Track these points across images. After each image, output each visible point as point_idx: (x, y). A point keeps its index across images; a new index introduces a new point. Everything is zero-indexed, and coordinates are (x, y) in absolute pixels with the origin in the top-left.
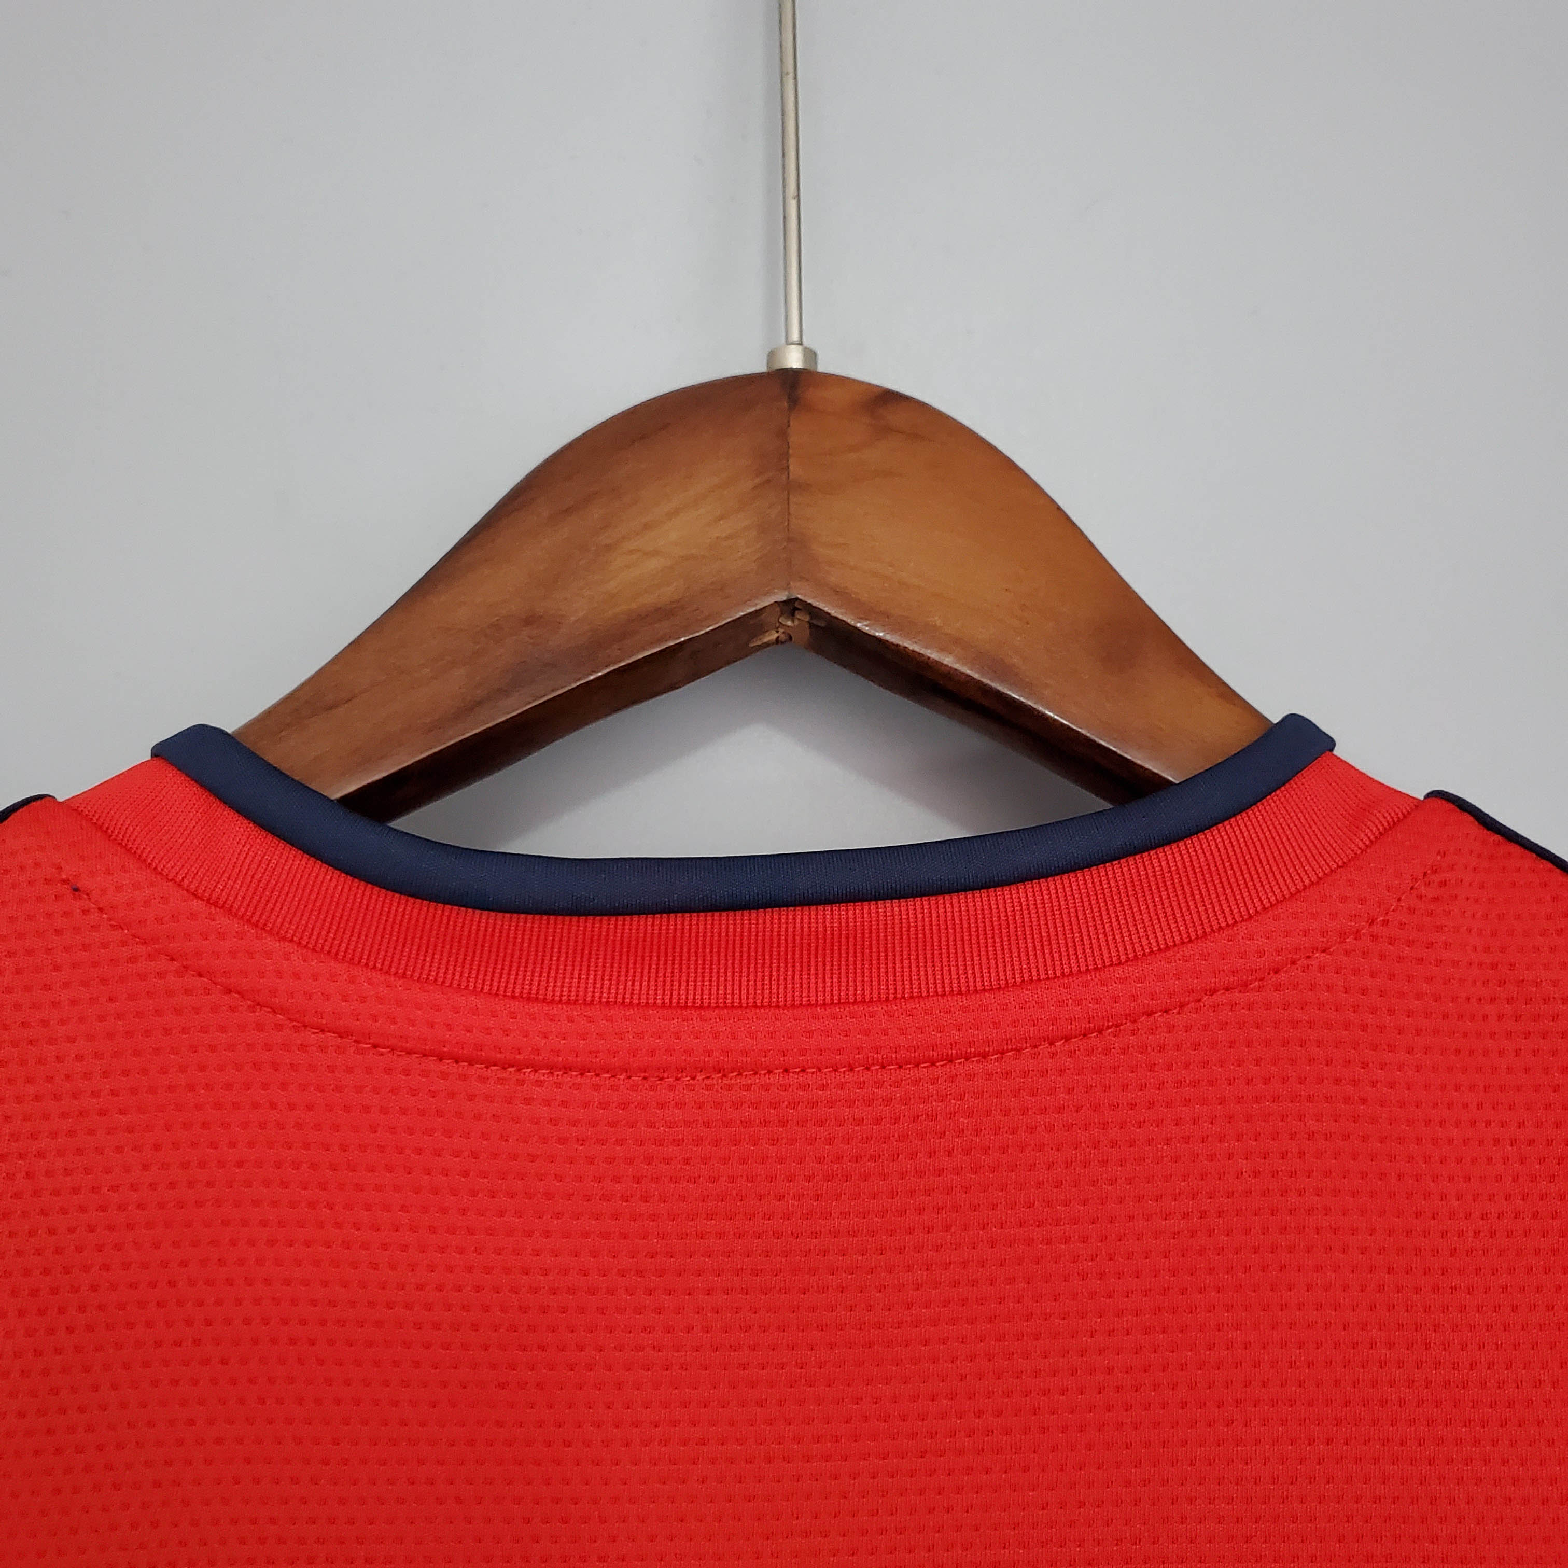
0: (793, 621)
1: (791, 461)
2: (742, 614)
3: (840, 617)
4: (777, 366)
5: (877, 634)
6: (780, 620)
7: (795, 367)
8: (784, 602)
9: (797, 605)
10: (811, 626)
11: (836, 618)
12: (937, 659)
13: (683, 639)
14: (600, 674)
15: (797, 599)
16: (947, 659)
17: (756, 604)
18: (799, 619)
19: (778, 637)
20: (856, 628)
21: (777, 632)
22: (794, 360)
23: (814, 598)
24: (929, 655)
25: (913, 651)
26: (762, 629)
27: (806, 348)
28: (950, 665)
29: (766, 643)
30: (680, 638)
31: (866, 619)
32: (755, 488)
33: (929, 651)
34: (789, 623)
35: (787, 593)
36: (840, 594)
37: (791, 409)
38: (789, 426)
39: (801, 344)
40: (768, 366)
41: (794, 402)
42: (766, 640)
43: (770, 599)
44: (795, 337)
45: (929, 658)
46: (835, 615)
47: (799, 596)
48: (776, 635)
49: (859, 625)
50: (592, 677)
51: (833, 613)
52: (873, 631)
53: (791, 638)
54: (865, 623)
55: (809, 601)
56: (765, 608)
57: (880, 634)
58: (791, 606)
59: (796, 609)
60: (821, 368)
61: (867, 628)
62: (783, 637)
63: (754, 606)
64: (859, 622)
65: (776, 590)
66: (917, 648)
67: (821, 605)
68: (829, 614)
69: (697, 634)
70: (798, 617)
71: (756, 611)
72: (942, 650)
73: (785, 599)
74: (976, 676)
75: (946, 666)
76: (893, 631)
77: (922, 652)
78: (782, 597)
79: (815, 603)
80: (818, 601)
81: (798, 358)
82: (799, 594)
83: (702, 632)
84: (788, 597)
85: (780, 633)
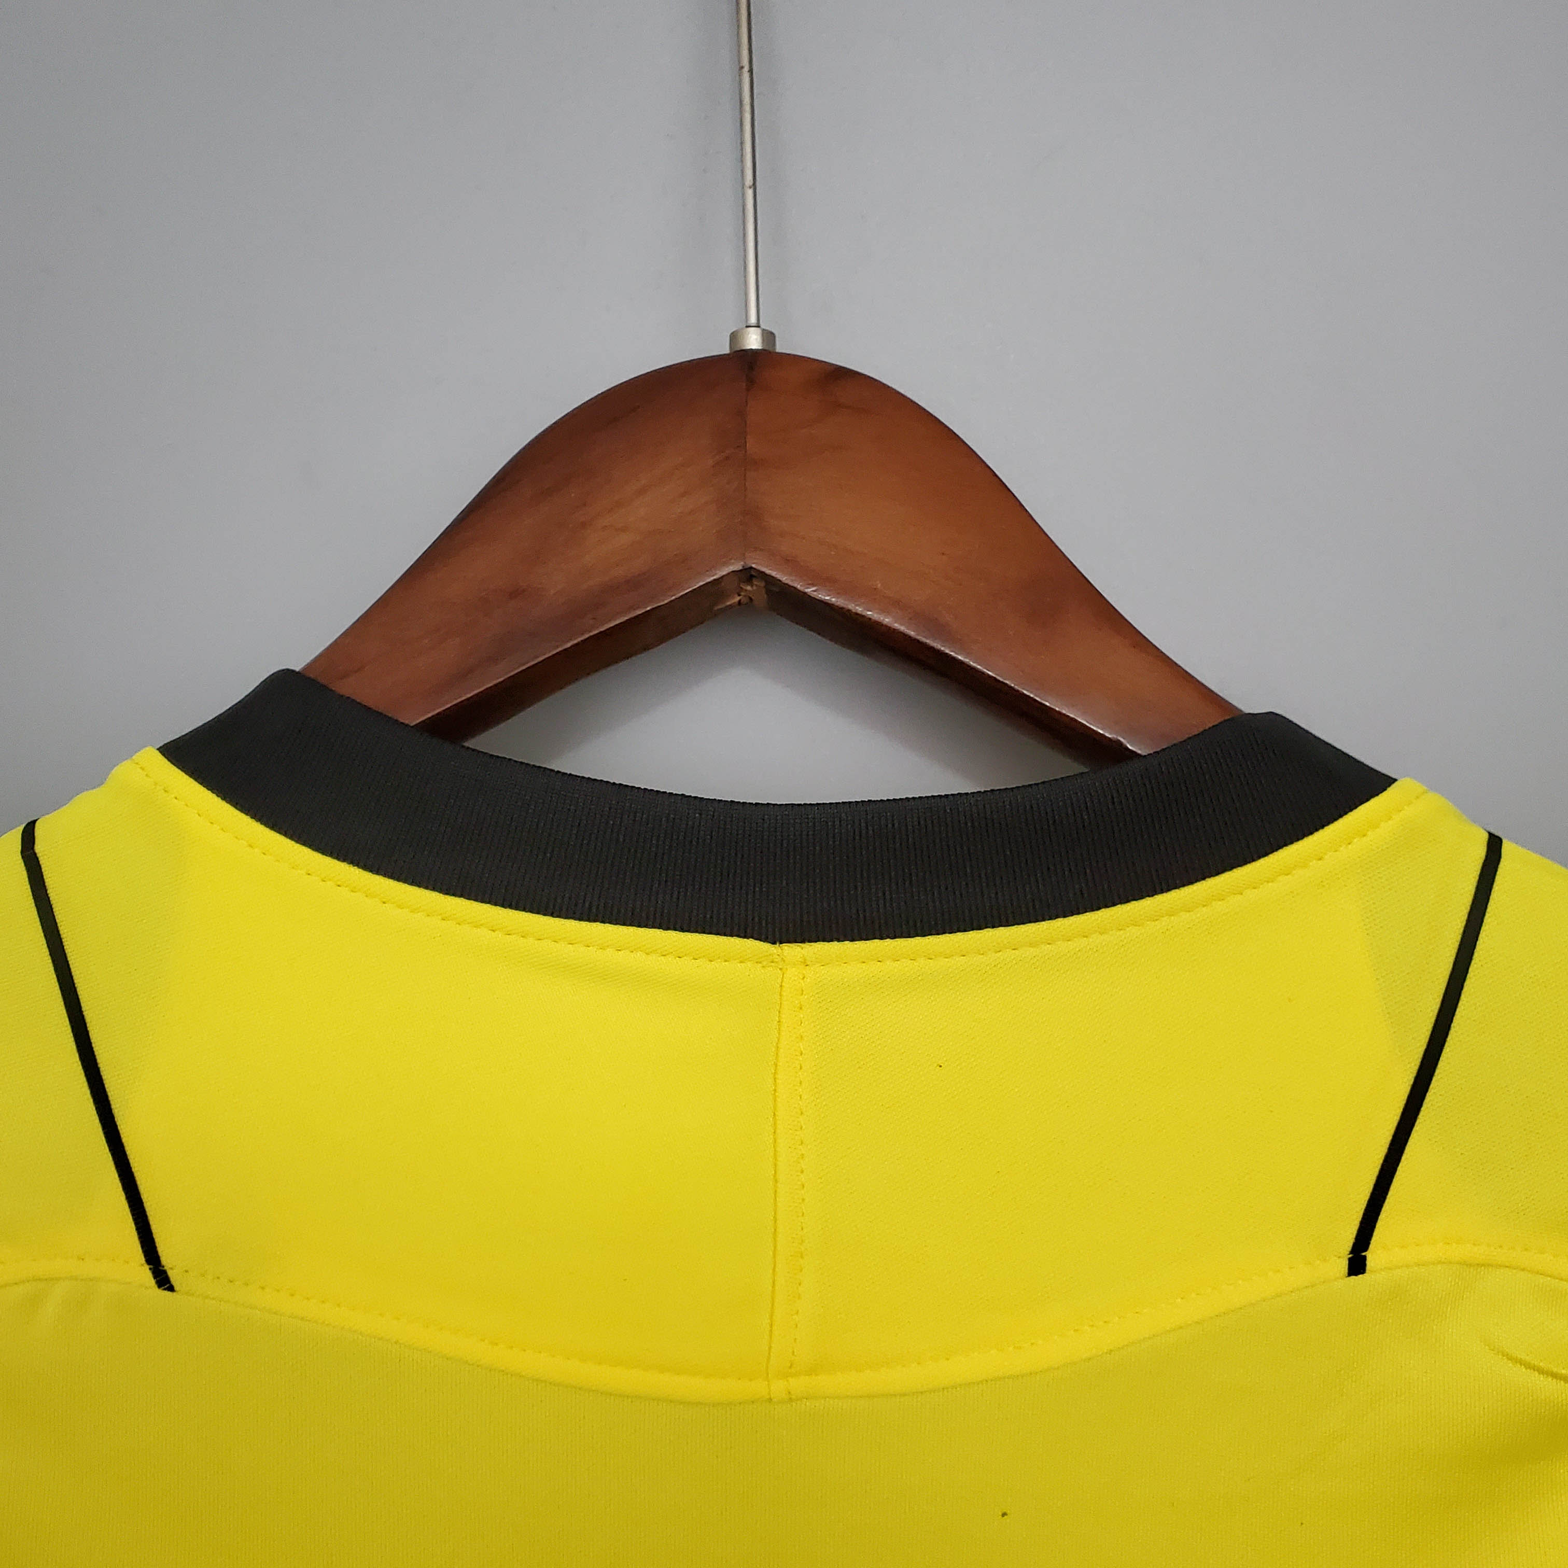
0: (752, 586)
1: (748, 437)
2: (702, 583)
3: (791, 583)
4: (738, 349)
5: (823, 597)
6: (741, 586)
7: (754, 347)
8: (741, 571)
9: (754, 574)
10: (768, 592)
11: (787, 584)
12: (877, 619)
13: (648, 609)
14: (575, 642)
15: (751, 568)
16: (887, 620)
17: (716, 574)
18: (756, 585)
19: (740, 601)
20: (805, 593)
21: (739, 595)
22: (753, 341)
23: (767, 567)
24: (870, 617)
25: (857, 614)
26: (723, 595)
27: (763, 330)
28: (889, 625)
29: (730, 605)
30: (646, 608)
31: (813, 585)
32: (713, 467)
33: (870, 613)
35: (742, 563)
36: (789, 562)
37: (748, 390)
38: (747, 405)
39: (758, 326)
40: (731, 347)
41: (751, 382)
42: (728, 603)
43: (727, 569)
44: (753, 320)
45: (870, 619)
46: (786, 582)
47: (754, 566)
48: (737, 599)
49: (807, 590)
50: (569, 645)
51: (784, 579)
52: (820, 596)
53: (751, 599)
54: (814, 589)
55: (763, 569)
56: (723, 576)
57: (828, 598)
58: (748, 574)
59: (755, 576)
60: (778, 350)
61: (815, 593)
62: (745, 600)
63: (713, 576)
65: (733, 561)
66: (859, 610)
67: (774, 574)
68: (780, 581)
69: (661, 604)
70: (755, 583)
71: (715, 580)
72: (883, 611)
73: (741, 568)
74: (912, 634)
75: (886, 626)
76: (838, 594)
77: (864, 614)
78: (738, 566)
79: (768, 572)
80: (770, 570)
81: (756, 339)
82: (754, 563)
83: (666, 602)
84: (743, 567)
85: (741, 597)
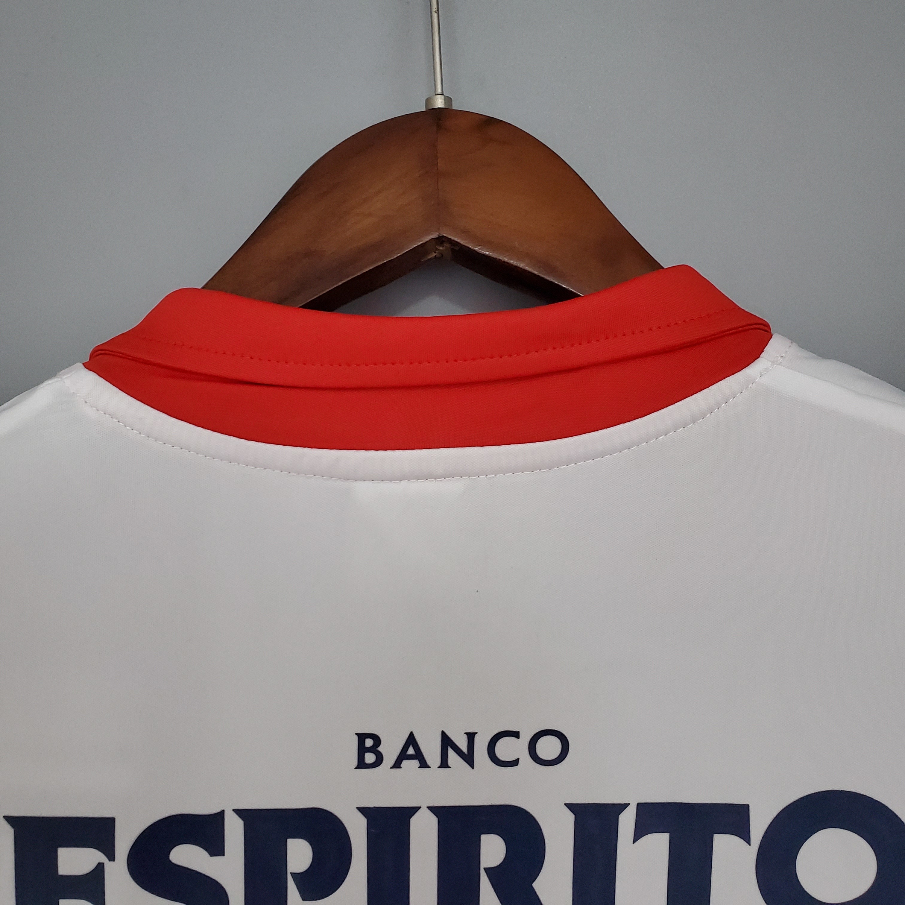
0: (443, 247)
1: (439, 160)
2: (415, 246)
3: (467, 245)
4: (431, 108)
5: (485, 253)
6: (436, 247)
7: (440, 107)
8: (437, 238)
9: (444, 239)
10: (452, 249)
11: (464, 245)
12: (516, 265)
13: (385, 261)
14: (344, 282)
15: (443, 236)
16: (521, 265)
17: (423, 240)
18: (445, 246)
19: (436, 256)
20: (475, 250)
21: (435, 253)
22: (439, 103)
23: (452, 236)
24: (512, 263)
25: (504, 262)
26: (427, 253)
27: (444, 96)
28: (523, 268)
29: (429, 259)
30: (383, 261)
31: (480, 246)
32: (419, 177)
33: (512, 261)
34: (441, 248)
35: (438, 233)
36: (465, 232)
37: (438, 131)
38: (437, 141)
39: (443, 95)
40: (426, 107)
41: (439, 127)
42: (429, 258)
43: (429, 237)
44: (439, 91)
45: (512, 265)
46: (464, 244)
47: (444, 235)
48: (435, 254)
49: (476, 249)
50: (340, 284)
51: (462, 242)
52: (483, 252)
53: (442, 255)
54: (479, 248)
55: (450, 237)
56: (427, 241)
57: (487, 253)
58: (441, 240)
59: (444, 241)
60: (454, 108)
61: (480, 250)
62: (439, 256)
63: (421, 242)
64: (476, 247)
65: (432, 233)
66: (506, 259)
67: (456, 239)
68: (459, 243)
69: (392, 258)
70: (445, 245)
71: (422, 244)
72: (518, 260)
73: (437, 236)
74: (536, 273)
75: (521, 268)
76: (494, 251)
77: (508, 262)
78: (435, 235)
79: (453, 238)
80: (454, 237)
81: (442, 102)
82: (444, 234)
83: (395, 257)
84: (438, 236)
85: (437, 253)
